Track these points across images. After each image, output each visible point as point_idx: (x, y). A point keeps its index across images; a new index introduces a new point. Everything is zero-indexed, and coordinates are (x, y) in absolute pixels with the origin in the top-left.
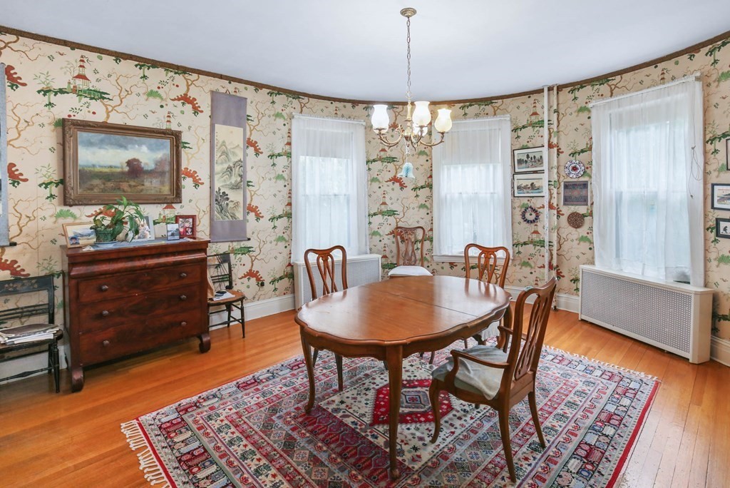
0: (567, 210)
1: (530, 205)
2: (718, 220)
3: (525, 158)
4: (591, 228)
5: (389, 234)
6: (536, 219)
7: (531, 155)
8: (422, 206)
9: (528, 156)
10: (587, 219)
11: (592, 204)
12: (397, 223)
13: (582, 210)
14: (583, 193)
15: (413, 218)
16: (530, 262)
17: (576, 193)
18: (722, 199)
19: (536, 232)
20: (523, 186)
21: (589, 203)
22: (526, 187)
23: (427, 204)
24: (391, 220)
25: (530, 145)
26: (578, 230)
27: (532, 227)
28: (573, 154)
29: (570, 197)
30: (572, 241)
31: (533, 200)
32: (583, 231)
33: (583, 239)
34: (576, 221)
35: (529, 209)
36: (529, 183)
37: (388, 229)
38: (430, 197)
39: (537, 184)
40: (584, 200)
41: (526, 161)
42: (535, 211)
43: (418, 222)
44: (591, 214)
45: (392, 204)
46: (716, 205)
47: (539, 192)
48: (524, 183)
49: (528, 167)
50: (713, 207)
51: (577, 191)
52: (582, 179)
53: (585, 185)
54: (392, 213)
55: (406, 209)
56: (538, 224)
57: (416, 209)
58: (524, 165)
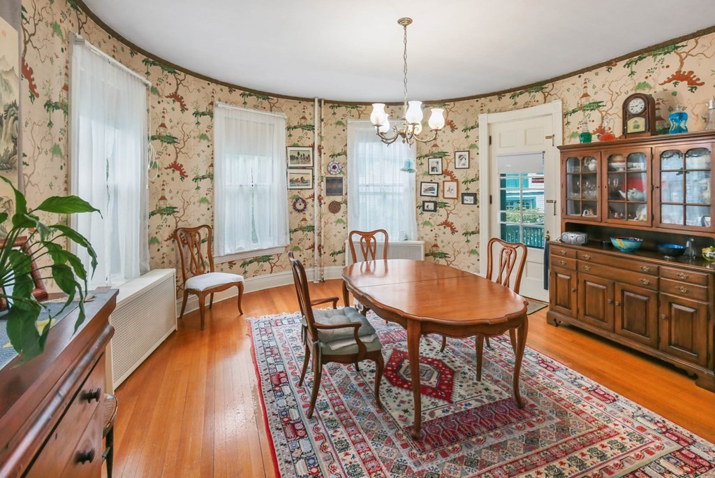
0: (328, 200)
1: (301, 196)
2: (424, 202)
3: (296, 155)
4: (346, 212)
5: (168, 239)
6: (305, 208)
7: (301, 153)
8: (203, 200)
9: (298, 154)
10: (343, 206)
11: (346, 194)
12: (177, 223)
13: (338, 199)
14: (340, 186)
15: (194, 216)
16: (300, 246)
17: (334, 186)
18: (426, 190)
19: (304, 219)
20: (294, 179)
21: (344, 193)
22: (297, 181)
23: (208, 198)
24: (171, 220)
25: (300, 144)
26: (336, 214)
27: (301, 216)
28: (332, 156)
29: (330, 189)
30: (331, 223)
31: (303, 192)
32: (339, 215)
33: (339, 221)
34: (335, 208)
35: (300, 200)
36: (299, 177)
37: (166, 233)
38: (212, 189)
39: (306, 179)
40: (340, 192)
41: (297, 158)
42: (304, 201)
43: (198, 220)
44: (346, 202)
45: (172, 198)
46: (423, 194)
47: (307, 185)
48: (296, 177)
49: (299, 163)
50: (421, 195)
51: (334, 185)
52: (338, 176)
53: (341, 180)
54: (171, 210)
55: (186, 204)
56: (306, 212)
57: (198, 204)
58: (295, 161)
